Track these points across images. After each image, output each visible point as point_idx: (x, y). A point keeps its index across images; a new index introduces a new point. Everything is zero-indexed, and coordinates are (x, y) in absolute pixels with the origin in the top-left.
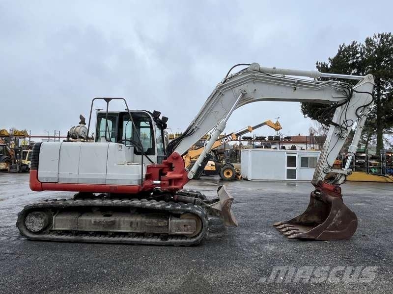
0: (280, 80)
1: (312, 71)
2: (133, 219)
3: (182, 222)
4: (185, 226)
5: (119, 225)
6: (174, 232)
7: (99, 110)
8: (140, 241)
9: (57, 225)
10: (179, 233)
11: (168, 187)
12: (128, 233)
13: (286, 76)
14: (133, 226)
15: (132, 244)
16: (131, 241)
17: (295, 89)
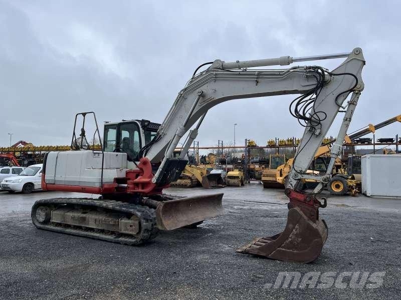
0: (240, 74)
1: (281, 57)
2: (97, 217)
3: (129, 222)
4: (131, 226)
5: (88, 221)
6: (123, 231)
7: (106, 122)
8: (98, 237)
9: (54, 218)
10: (127, 232)
11: (132, 190)
12: (93, 228)
13: (248, 68)
14: (97, 223)
15: (93, 238)
16: (93, 236)
17: (257, 82)
